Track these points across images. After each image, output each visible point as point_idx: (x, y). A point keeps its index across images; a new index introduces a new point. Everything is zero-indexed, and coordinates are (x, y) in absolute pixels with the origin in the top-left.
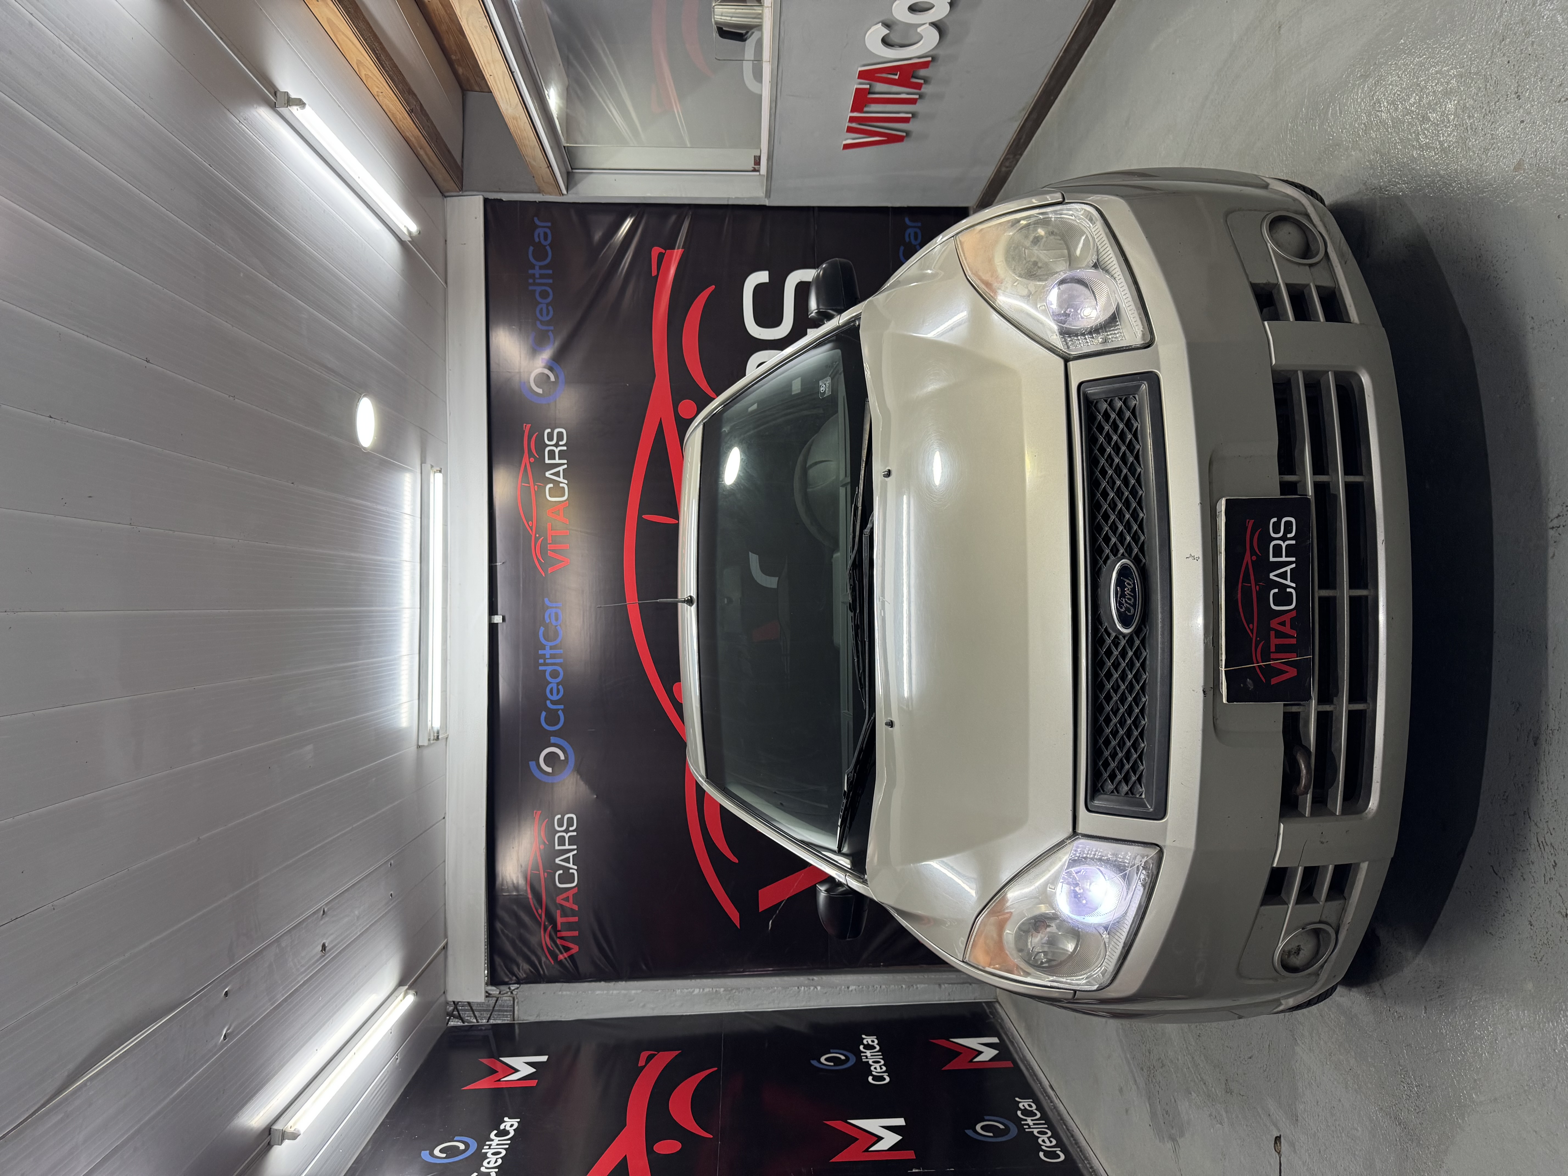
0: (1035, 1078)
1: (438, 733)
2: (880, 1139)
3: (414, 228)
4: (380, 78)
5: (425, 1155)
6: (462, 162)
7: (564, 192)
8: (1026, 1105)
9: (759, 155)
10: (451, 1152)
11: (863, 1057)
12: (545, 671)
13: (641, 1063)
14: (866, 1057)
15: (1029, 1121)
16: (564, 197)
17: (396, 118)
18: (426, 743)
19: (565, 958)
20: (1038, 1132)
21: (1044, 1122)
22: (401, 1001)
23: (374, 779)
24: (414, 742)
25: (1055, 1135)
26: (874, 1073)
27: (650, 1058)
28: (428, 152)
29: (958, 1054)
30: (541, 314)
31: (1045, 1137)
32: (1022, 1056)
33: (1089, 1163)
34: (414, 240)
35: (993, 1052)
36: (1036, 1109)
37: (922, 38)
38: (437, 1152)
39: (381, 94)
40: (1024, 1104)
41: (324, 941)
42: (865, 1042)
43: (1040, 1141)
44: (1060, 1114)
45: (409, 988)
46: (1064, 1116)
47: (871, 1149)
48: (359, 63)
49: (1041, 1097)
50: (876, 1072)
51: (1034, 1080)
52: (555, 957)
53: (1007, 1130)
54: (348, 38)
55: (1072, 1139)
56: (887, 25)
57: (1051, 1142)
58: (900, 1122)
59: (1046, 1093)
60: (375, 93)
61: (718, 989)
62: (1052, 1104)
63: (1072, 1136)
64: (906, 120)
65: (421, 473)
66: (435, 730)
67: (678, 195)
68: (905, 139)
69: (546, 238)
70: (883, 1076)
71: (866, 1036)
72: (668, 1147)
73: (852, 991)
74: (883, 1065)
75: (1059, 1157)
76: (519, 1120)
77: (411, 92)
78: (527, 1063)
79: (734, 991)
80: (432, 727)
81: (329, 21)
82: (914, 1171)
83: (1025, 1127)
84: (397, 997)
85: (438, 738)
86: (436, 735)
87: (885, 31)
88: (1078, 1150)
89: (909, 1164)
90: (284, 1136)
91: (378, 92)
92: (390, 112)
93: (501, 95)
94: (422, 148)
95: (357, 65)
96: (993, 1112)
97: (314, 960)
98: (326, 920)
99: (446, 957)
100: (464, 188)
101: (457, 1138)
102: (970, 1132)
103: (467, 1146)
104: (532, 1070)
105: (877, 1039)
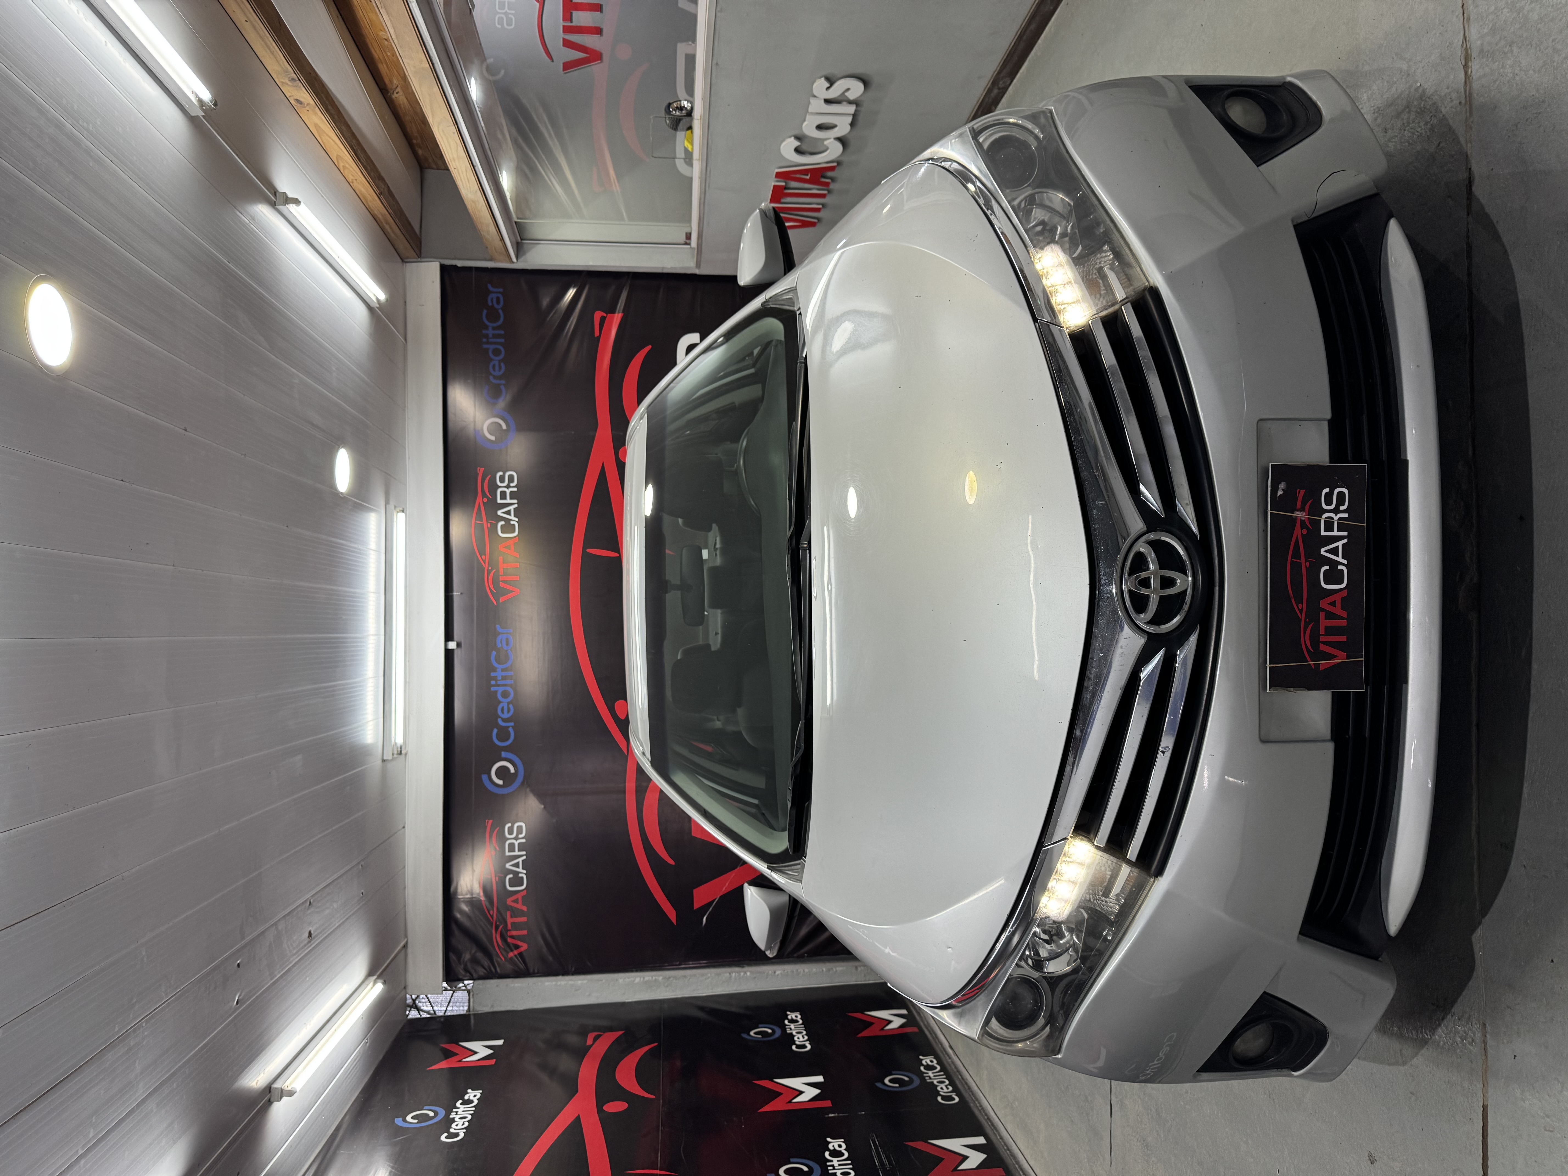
0: (937, 1040)
1: (401, 748)
2: (801, 1093)
3: (382, 296)
4: (355, 169)
5: (399, 1121)
6: (421, 231)
7: (514, 260)
9: (690, 232)
10: (422, 1118)
11: (787, 1030)
12: (496, 692)
13: (589, 1042)
14: (791, 1029)
15: (930, 1074)
16: (514, 264)
17: (367, 201)
18: (390, 757)
19: (516, 956)
20: (938, 1082)
21: (943, 1073)
22: (372, 988)
23: (348, 788)
24: (379, 757)
25: (952, 1083)
26: (797, 1043)
27: (596, 1039)
28: (392, 227)
29: (872, 1024)
30: (494, 370)
31: (943, 1086)
32: (926, 1023)
33: (979, 1103)
34: (382, 306)
35: (902, 1021)
37: (828, 148)
38: (409, 1118)
39: (355, 181)
40: (927, 1060)
41: (310, 928)
42: (789, 1017)
43: (939, 1088)
44: (956, 1067)
45: (378, 978)
46: (961, 1069)
47: (795, 1101)
48: (338, 157)
49: (941, 1055)
50: (800, 1042)
51: (936, 1042)
52: (506, 956)
53: (911, 1081)
54: (330, 138)
55: (966, 1086)
56: (798, 138)
57: (948, 1088)
58: (820, 1079)
59: (945, 1051)
60: (350, 181)
61: (657, 978)
62: (950, 1060)
63: (966, 1083)
64: (818, 210)
65: (386, 513)
66: (399, 746)
67: (618, 264)
68: (818, 224)
69: (498, 302)
70: (805, 1044)
71: (790, 1012)
72: (616, 1107)
73: (778, 975)
74: (806, 1035)
75: (954, 1099)
76: (481, 1091)
77: (381, 178)
78: (484, 1046)
79: (672, 979)
80: (395, 743)
81: (316, 126)
82: (831, 1115)
83: (927, 1078)
84: (368, 985)
85: (401, 753)
86: (399, 750)
87: (797, 143)
88: (971, 1094)
89: (825, 1111)
90: (282, 1093)
91: (352, 180)
92: (362, 194)
93: (463, 183)
94: (387, 223)
95: (337, 159)
96: (899, 1068)
97: (303, 944)
98: (312, 909)
99: (406, 955)
100: (422, 255)
101: (425, 1108)
102: (879, 1085)
103: (436, 1113)
104: (490, 1052)
105: (800, 1014)
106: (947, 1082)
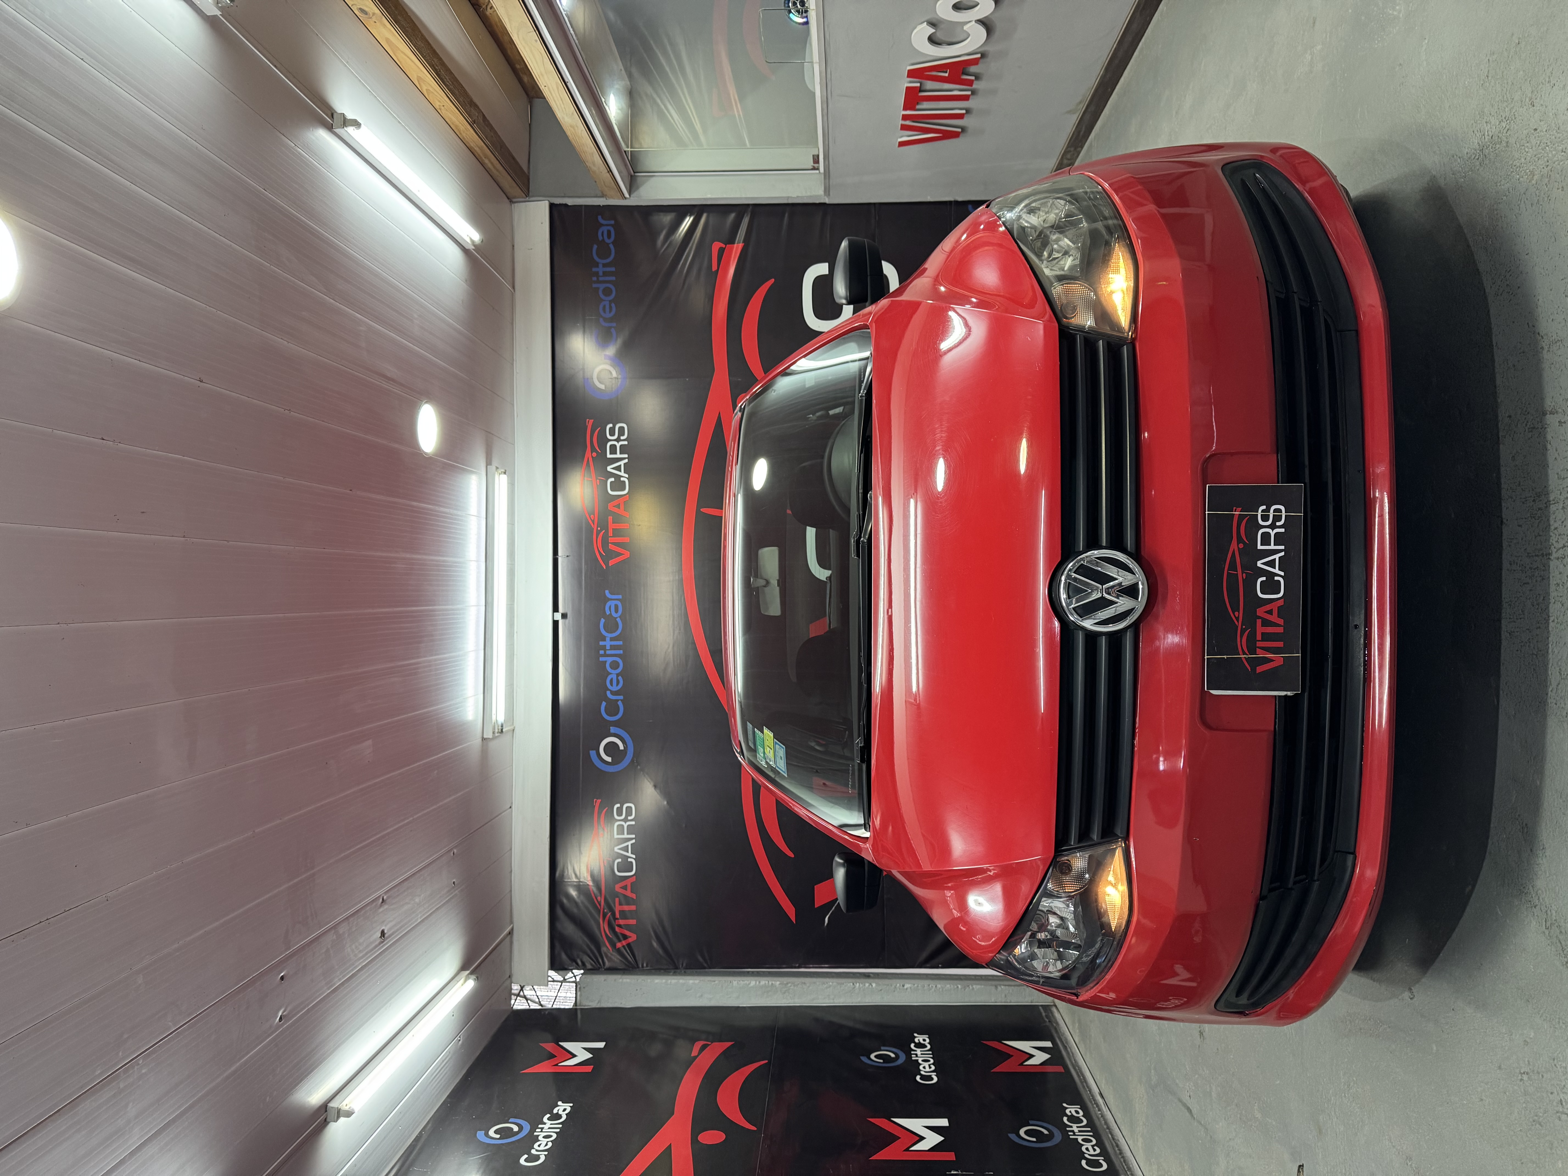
0: (1085, 1085)
1: (502, 726)
2: (922, 1138)
3: (476, 236)
4: (440, 93)
5: (480, 1135)
6: (529, 169)
7: (626, 195)
8: (1073, 1111)
9: (816, 153)
10: (505, 1133)
11: (913, 1056)
13: (694, 1053)
14: (916, 1055)
15: (1075, 1128)
16: (627, 201)
17: (459, 130)
18: (490, 736)
19: (623, 946)
20: (1083, 1140)
21: (1089, 1129)
22: (462, 985)
23: (436, 772)
24: (479, 735)
25: (1100, 1144)
26: (922, 1073)
27: (704, 1047)
28: (491, 161)
29: (1010, 1056)
30: (604, 311)
31: (1089, 1145)
32: (1073, 1061)
34: (477, 248)
35: (1045, 1056)
36: (1083, 1116)
37: (969, 35)
38: (491, 1133)
39: (442, 108)
40: (1071, 1110)
41: (384, 927)
42: (916, 1040)
43: (1083, 1149)
44: (1106, 1123)
45: (471, 973)
46: (1111, 1125)
47: (912, 1149)
48: (419, 78)
49: (1089, 1104)
50: (925, 1072)
51: (1083, 1086)
52: (614, 945)
53: (1051, 1136)
54: (406, 56)
55: (1117, 1149)
56: (932, 24)
57: (1095, 1150)
58: (944, 1122)
59: (1094, 1100)
60: (437, 107)
61: (773, 983)
62: (1099, 1112)
63: (1117, 1146)
64: (960, 116)
65: (487, 474)
66: (501, 723)
67: (738, 196)
68: (961, 135)
69: (609, 236)
70: (931, 1076)
71: (918, 1034)
72: (713, 1137)
73: (907, 989)
74: (933, 1064)
75: (1101, 1166)
76: (571, 1105)
77: (473, 104)
78: (584, 1048)
79: (790, 985)
80: (497, 721)
81: (388, 40)
82: (952, 1172)
83: (1070, 1133)
84: (458, 982)
85: (503, 731)
86: (501, 728)
87: (931, 30)
88: (1122, 1160)
89: (950, 1165)
90: (339, 1114)
91: (439, 106)
92: (453, 124)
93: (556, 105)
94: (486, 157)
95: (418, 81)
96: (1039, 1117)
97: (373, 945)
98: (386, 907)
99: (511, 943)
100: (530, 194)
101: (511, 1120)
102: (1012, 1136)
103: (521, 1128)
104: (591, 1056)
105: (928, 1038)
106: (1094, 1142)
